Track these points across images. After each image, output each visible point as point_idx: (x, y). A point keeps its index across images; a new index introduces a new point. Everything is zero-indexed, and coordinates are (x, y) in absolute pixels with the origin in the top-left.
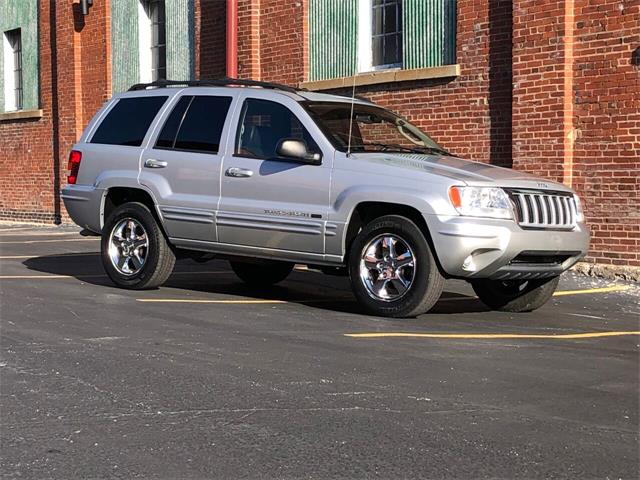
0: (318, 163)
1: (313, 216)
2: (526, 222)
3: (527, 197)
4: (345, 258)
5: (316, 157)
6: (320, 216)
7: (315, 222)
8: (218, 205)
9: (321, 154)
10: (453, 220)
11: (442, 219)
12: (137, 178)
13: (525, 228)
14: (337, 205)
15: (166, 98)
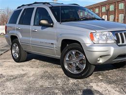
0: (52, 26)
2: (121, 43)
3: (121, 34)
5: (52, 24)
6: (53, 44)
10: (91, 46)
11: (88, 45)
13: (120, 46)
14: (57, 40)
15: (22, 10)
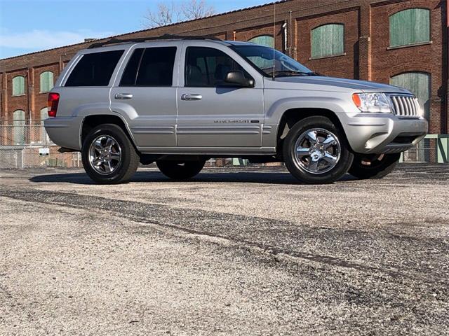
0: (252, 86)
1: (252, 122)
2: (399, 114)
3: (397, 98)
4: (277, 148)
5: (251, 82)
6: (258, 122)
7: (255, 126)
8: (177, 121)
9: (254, 80)
10: (356, 116)
11: (350, 115)
12: (109, 108)
14: (269, 113)
15: (122, 52)
